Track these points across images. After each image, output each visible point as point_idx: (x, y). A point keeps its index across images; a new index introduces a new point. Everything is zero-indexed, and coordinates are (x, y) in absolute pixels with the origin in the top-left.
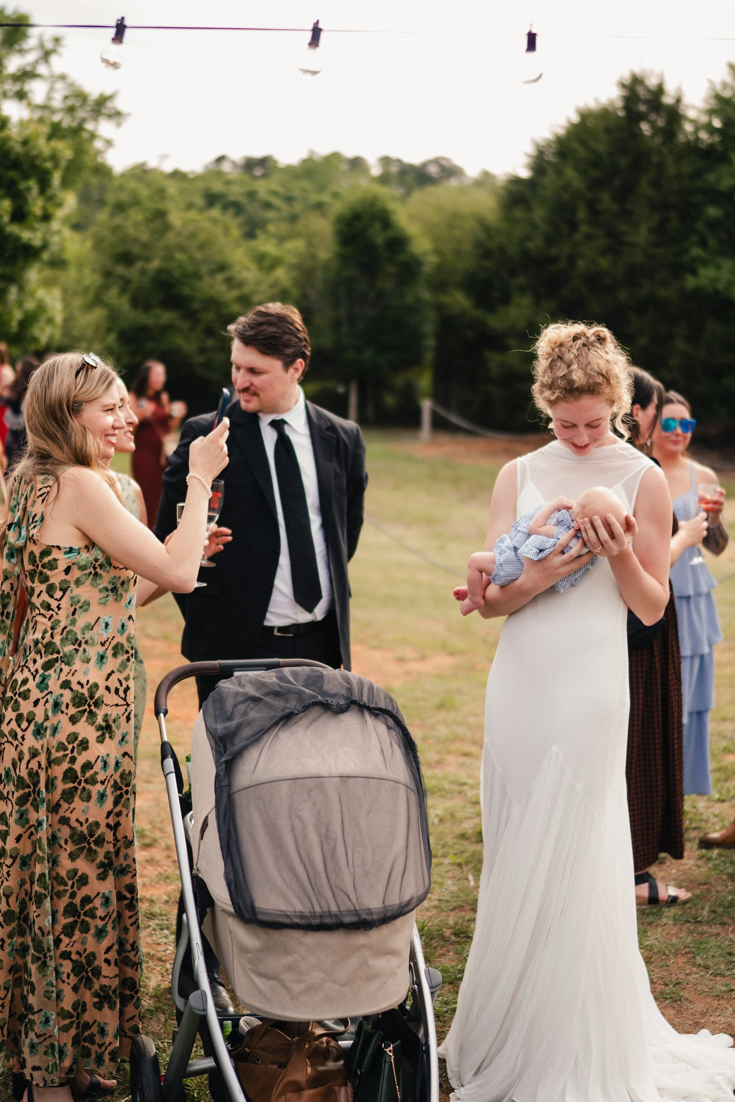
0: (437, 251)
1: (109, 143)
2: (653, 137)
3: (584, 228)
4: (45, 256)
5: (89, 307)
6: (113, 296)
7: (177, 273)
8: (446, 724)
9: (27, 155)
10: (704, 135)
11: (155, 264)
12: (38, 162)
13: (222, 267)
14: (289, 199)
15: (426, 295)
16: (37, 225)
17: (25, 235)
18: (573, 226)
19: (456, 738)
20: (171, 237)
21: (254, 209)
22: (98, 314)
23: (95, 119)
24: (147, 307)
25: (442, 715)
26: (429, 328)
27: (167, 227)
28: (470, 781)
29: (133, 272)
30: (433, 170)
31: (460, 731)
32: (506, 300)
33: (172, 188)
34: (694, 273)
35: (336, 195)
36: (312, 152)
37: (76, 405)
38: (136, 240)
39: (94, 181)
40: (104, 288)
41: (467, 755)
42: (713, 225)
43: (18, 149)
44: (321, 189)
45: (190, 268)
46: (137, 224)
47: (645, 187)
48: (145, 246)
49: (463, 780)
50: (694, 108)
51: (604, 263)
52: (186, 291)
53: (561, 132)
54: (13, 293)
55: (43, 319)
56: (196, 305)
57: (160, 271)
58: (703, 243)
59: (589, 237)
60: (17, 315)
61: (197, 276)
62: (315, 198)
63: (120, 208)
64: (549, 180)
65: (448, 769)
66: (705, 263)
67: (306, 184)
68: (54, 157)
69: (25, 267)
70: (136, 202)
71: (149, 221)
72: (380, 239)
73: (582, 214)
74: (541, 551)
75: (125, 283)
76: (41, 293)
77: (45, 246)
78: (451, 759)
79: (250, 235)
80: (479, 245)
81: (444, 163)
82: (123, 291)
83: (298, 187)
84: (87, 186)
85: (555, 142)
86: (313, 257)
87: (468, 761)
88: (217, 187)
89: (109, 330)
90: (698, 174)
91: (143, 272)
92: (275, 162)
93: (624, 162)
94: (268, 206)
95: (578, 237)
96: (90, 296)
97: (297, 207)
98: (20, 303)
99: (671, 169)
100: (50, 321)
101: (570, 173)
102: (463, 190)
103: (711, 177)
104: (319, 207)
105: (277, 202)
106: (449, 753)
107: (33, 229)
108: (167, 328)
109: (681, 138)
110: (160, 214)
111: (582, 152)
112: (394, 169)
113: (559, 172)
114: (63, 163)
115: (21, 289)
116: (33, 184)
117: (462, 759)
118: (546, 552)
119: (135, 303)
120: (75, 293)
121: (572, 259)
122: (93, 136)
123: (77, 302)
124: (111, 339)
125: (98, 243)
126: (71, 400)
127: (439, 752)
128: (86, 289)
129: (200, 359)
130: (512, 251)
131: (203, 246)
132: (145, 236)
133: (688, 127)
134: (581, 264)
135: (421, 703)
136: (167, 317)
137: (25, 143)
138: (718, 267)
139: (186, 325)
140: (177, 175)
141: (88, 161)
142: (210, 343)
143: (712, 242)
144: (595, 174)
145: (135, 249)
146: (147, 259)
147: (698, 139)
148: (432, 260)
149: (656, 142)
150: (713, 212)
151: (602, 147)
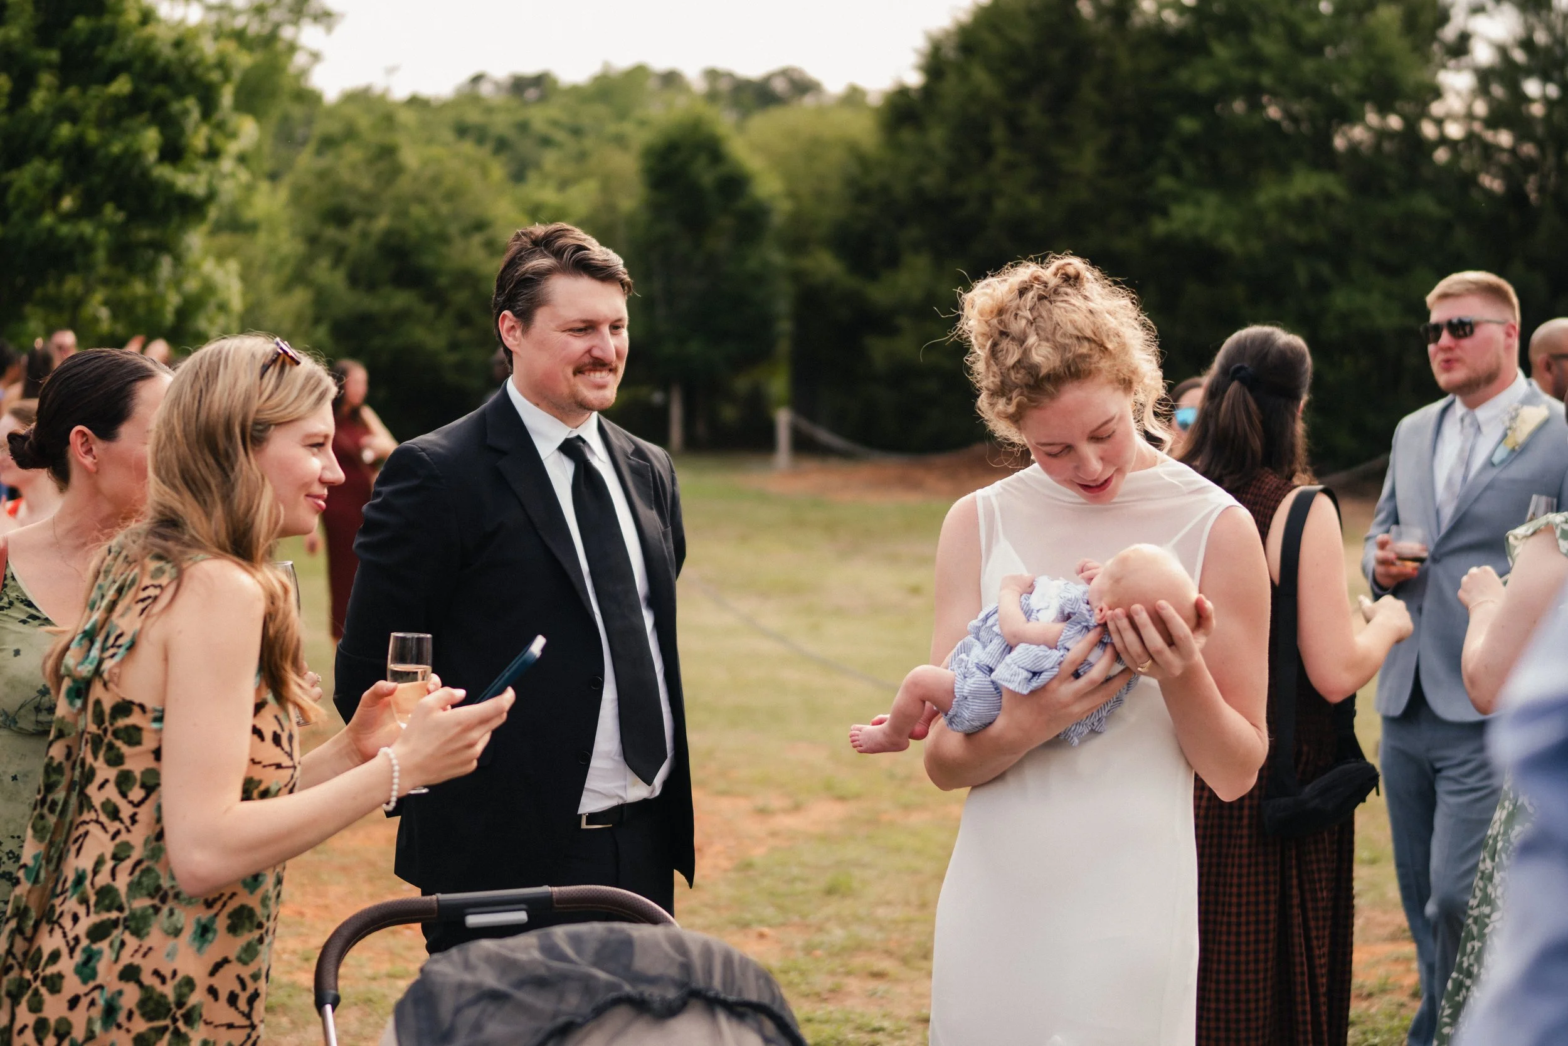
0: (792, 194)
1: (316, 57)
2: (1097, 20)
3: (1003, 154)
4: (213, 213)
5: (286, 288)
6: (324, 272)
7: (414, 234)
8: (843, 923)
9: (181, 61)
10: (1170, 16)
11: (382, 223)
12: (199, 71)
13: (480, 226)
14: (576, 132)
15: (777, 257)
16: (199, 164)
17: (182, 181)
18: (988, 152)
19: (859, 947)
20: (404, 185)
21: (526, 146)
22: (300, 297)
23: (295, 23)
24: (372, 287)
25: (833, 907)
26: (783, 305)
27: (397, 170)
28: (886, 1024)
29: (350, 237)
30: (779, 85)
31: (866, 933)
32: (893, 261)
33: (407, 117)
34: (1164, 213)
35: (642, 123)
36: (607, 65)
37: (260, 427)
38: (352, 189)
39: (297, 111)
40: (309, 259)
41: (878, 975)
42: (1189, 144)
43: (167, 52)
44: (622, 115)
45: (433, 228)
46: (353, 167)
47: (1088, 93)
48: (368, 198)
49: (876, 1024)
51: (1034, 203)
52: (428, 261)
53: (965, 18)
54: (165, 266)
55: (212, 303)
56: (443, 281)
57: (389, 233)
58: (1176, 171)
59: (1011, 166)
60: (174, 300)
61: (443, 238)
62: (612, 128)
63: (328, 143)
64: (950, 85)
65: (849, 1003)
66: (1178, 198)
67: (600, 109)
68: (222, 65)
69: (182, 228)
70: (350, 134)
71: (371, 161)
72: (706, 176)
73: (998, 133)
74: (1035, 674)
75: (339, 253)
76: (209, 266)
77: (212, 195)
78: (853, 984)
79: (518, 176)
80: (851, 182)
81: (796, 76)
82: (336, 263)
83: (588, 115)
84: (286, 119)
85: (956, 33)
86: (611, 208)
87: (881, 986)
88: (473, 116)
89: (317, 321)
90: (1163, 72)
91: (364, 235)
92: (554, 82)
93: (1056, 57)
94: (546, 142)
95: (995, 167)
96: (288, 270)
97: (588, 143)
98: (177, 283)
99: (1125, 63)
100: (223, 307)
101: (980, 76)
102: (821, 111)
103: (1183, 75)
104: (620, 141)
105: (560, 136)
106: (848, 973)
107: (193, 171)
108: (402, 317)
109: (1137, 21)
110: (387, 151)
111: (995, 44)
112: (724, 85)
113: (964, 75)
114: (236, 75)
115: (178, 260)
116: (191, 104)
117: (872, 984)
118: (1045, 677)
119: (354, 280)
120: (264, 267)
121: (987, 199)
122: (292, 48)
123: (268, 282)
124: (322, 333)
125: (298, 195)
126: (250, 422)
127: (832, 973)
128: (283, 262)
129: (452, 358)
130: (900, 189)
131: (451, 196)
132: (366, 183)
134: (1001, 205)
135: (799, 886)
136: (401, 299)
137: (178, 44)
138: (1198, 203)
139: (430, 310)
140: (414, 102)
141: (286, 82)
142: (464, 334)
143: (1189, 169)
144: (1016, 75)
145: (353, 202)
146: (370, 216)
147: (1161, 23)
148: (782, 209)
149: (1102, 28)
150: (1188, 125)
151: (1024, 36)
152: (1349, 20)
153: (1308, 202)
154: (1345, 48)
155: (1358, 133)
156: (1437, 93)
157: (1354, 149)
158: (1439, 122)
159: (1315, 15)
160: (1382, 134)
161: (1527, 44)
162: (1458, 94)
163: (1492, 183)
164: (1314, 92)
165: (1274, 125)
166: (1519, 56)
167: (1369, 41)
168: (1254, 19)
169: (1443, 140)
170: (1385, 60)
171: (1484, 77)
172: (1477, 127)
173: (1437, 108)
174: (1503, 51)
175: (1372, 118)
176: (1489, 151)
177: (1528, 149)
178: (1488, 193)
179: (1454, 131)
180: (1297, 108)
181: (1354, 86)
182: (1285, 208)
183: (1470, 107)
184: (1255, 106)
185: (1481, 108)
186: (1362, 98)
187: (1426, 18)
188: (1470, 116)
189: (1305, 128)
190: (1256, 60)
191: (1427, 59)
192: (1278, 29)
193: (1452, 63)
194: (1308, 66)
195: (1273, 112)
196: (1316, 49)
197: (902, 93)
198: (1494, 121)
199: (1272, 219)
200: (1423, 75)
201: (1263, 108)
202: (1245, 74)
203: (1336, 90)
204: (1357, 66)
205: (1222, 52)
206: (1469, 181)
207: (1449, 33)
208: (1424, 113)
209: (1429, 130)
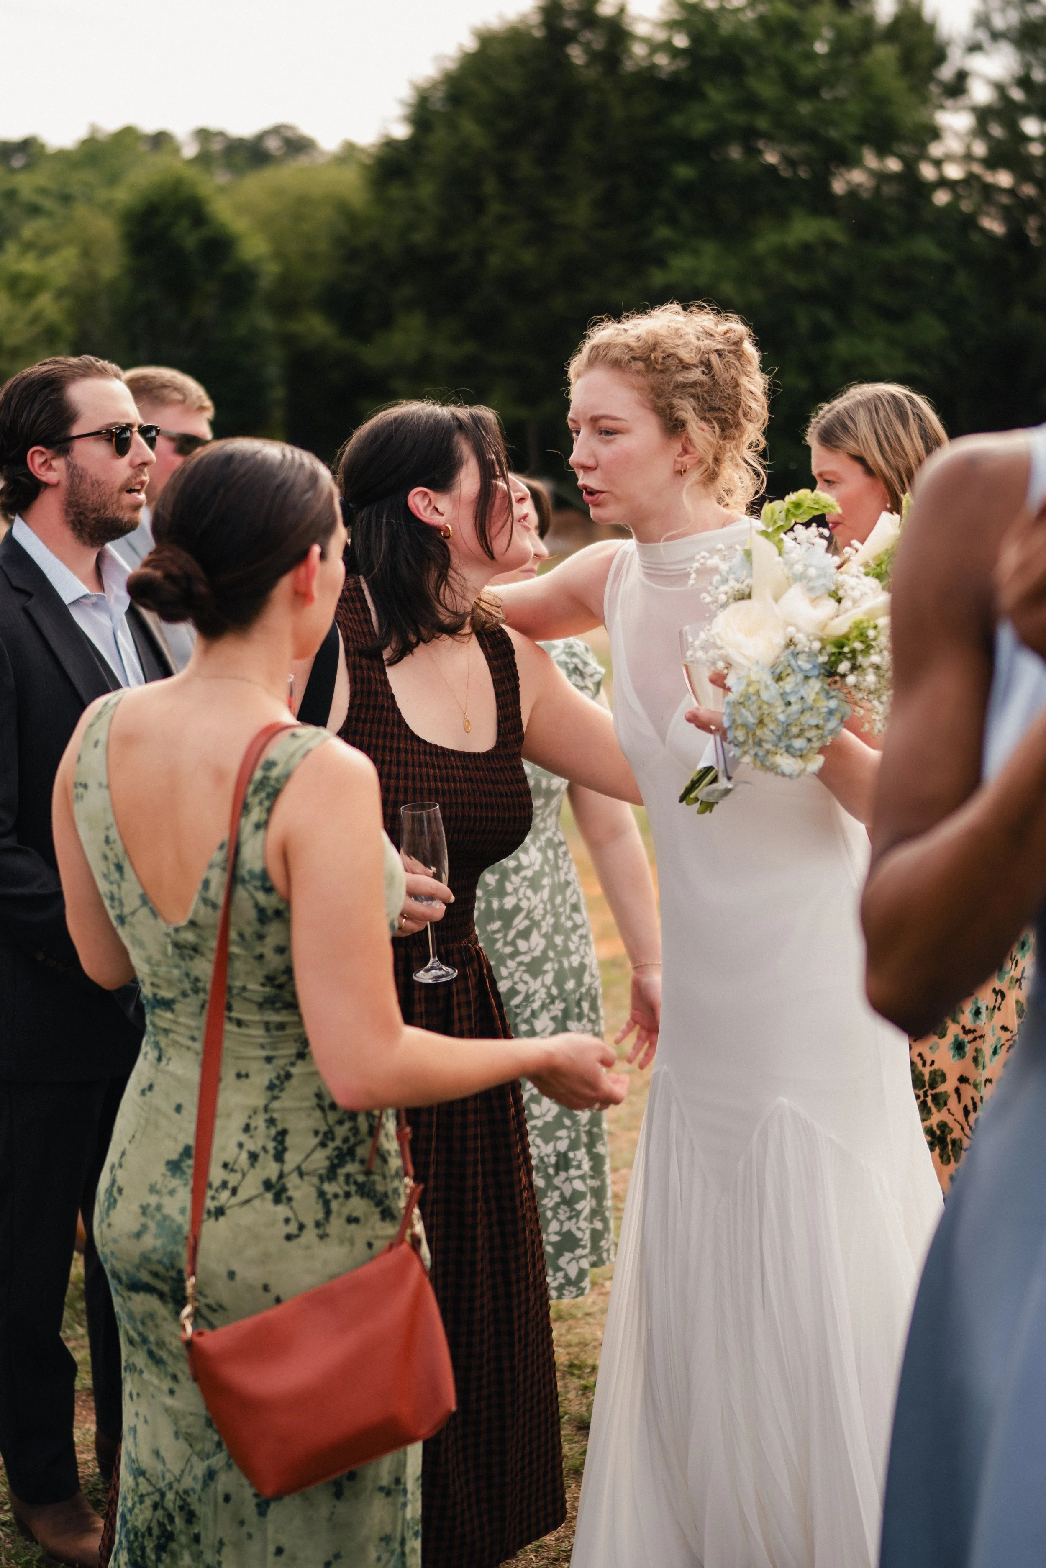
0: (279, 255)
2: (587, 66)
3: (495, 208)
10: (662, 60)
14: (65, 199)
15: (266, 322)
18: (479, 205)
26: (273, 372)
30: (273, 144)
32: (386, 322)
34: (662, 263)
36: (94, 128)
42: (686, 192)
47: (581, 142)
50: (645, 20)
51: (528, 257)
53: (451, 66)
58: (672, 220)
59: (503, 220)
64: (439, 136)
66: (675, 248)
72: (190, 241)
73: (490, 186)
80: (340, 241)
81: (289, 134)
83: (77, 181)
85: (442, 82)
86: (92, 276)
90: (657, 118)
92: (42, 145)
93: (547, 105)
94: (33, 210)
95: (486, 221)
99: (618, 112)
101: (469, 127)
103: (677, 121)
105: (47, 203)
109: (629, 66)
111: (483, 94)
112: (216, 146)
113: (453, 126)
121: (480, 254)
130: (391, 247)
133: (639, 50)
134: (494, 260)
138: (696, 253)
143: (685, 217)
144: (506, 125)
147: (653, 67)
148: (271, 270)
149: (592, 74)
150: (684, 172)
151: (513, 84)
152: (846, 61)
153: (807, 247)
154: (841, 91)
155: (857, 177)
156: (935, 133)
157: (853, 193)
158: (938, 163)
159: (810, 56)
160: (882, 177)
161: (1024, 82)
162: (957, 134)
163: (993, 225)
164: (810, 135)
165: (771, 169)
166: (1017, 95)
167: (866, 81)
168: (749, 62)
169: (943, 183)
170: (882, 101)
171: (983, 115)
172: (977, 169)
173: (936, 150)
174: (1000, 88)
175: (871, 160)
176: (989, 191)
177: (1029, 190)
178: (987, 234)
179: (954, 172)
180: (795, 151)
181: (853, 129)
182: (784, 255)
183: (968, 147)
184: (752, 152)
185: (980, 149)
186: (860, 140)
187: (923, 57)
188: (968, 157)
189: (803, 173)
190: (752, 104)
191: (925, 100)
192: (772, 71)
193: (949, 103)
194: (805, 108)
195: (771, 158)
196: (811, 91)
197: (390, 144)
198: (992, 162)
199: (772, 266)
200: (920, 115)
201: (760, 152)
202: (740, 119)
203: (833, 133)
204: (854, 108)
205: (717, 96)
206: (970, 222)
207: (946, 72)
208: (923, 155)
209: (928, 172)
